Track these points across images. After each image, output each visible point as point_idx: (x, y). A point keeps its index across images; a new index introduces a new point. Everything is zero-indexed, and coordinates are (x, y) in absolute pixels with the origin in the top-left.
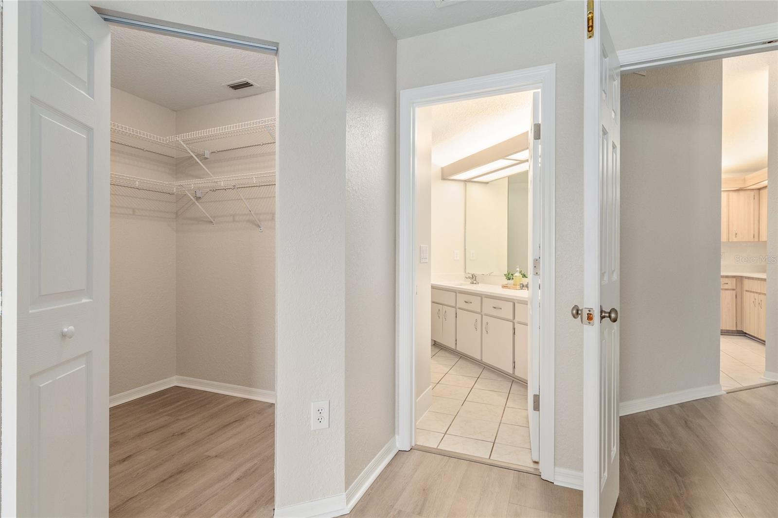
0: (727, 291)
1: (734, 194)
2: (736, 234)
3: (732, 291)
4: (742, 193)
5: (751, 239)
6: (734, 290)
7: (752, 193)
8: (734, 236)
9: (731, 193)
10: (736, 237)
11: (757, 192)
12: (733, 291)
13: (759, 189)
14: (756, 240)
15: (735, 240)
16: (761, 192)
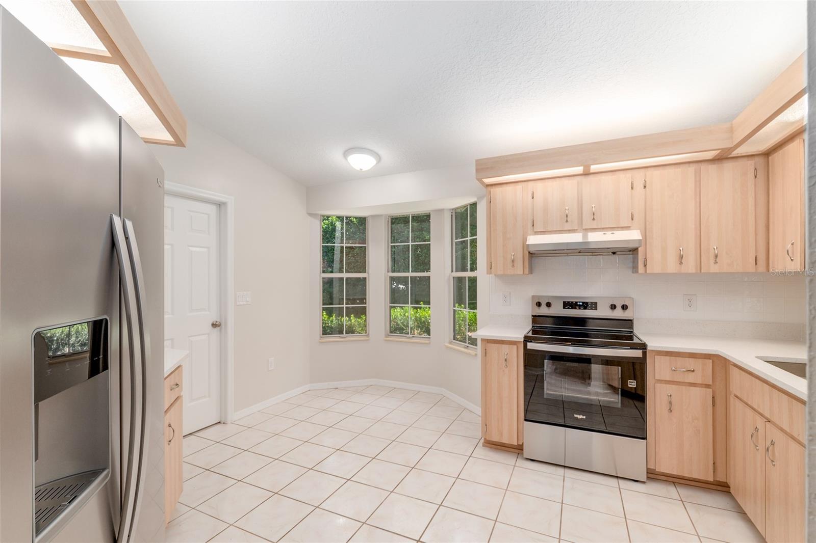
0: (693, 389)
1: (713, 168)
2: (716, 256)
3: (703, 390)
4: (728, 166)
5: (751, 268)
6: (708, 386)
7: (750, 164)
8: (712, 261)
9: (703, 167)
10: (716, 262)
11: (760, 161)
12: (708, 390)
13: (767, 154)
14: (762, 268)
15: (714, 269)
16: (770, 158)
